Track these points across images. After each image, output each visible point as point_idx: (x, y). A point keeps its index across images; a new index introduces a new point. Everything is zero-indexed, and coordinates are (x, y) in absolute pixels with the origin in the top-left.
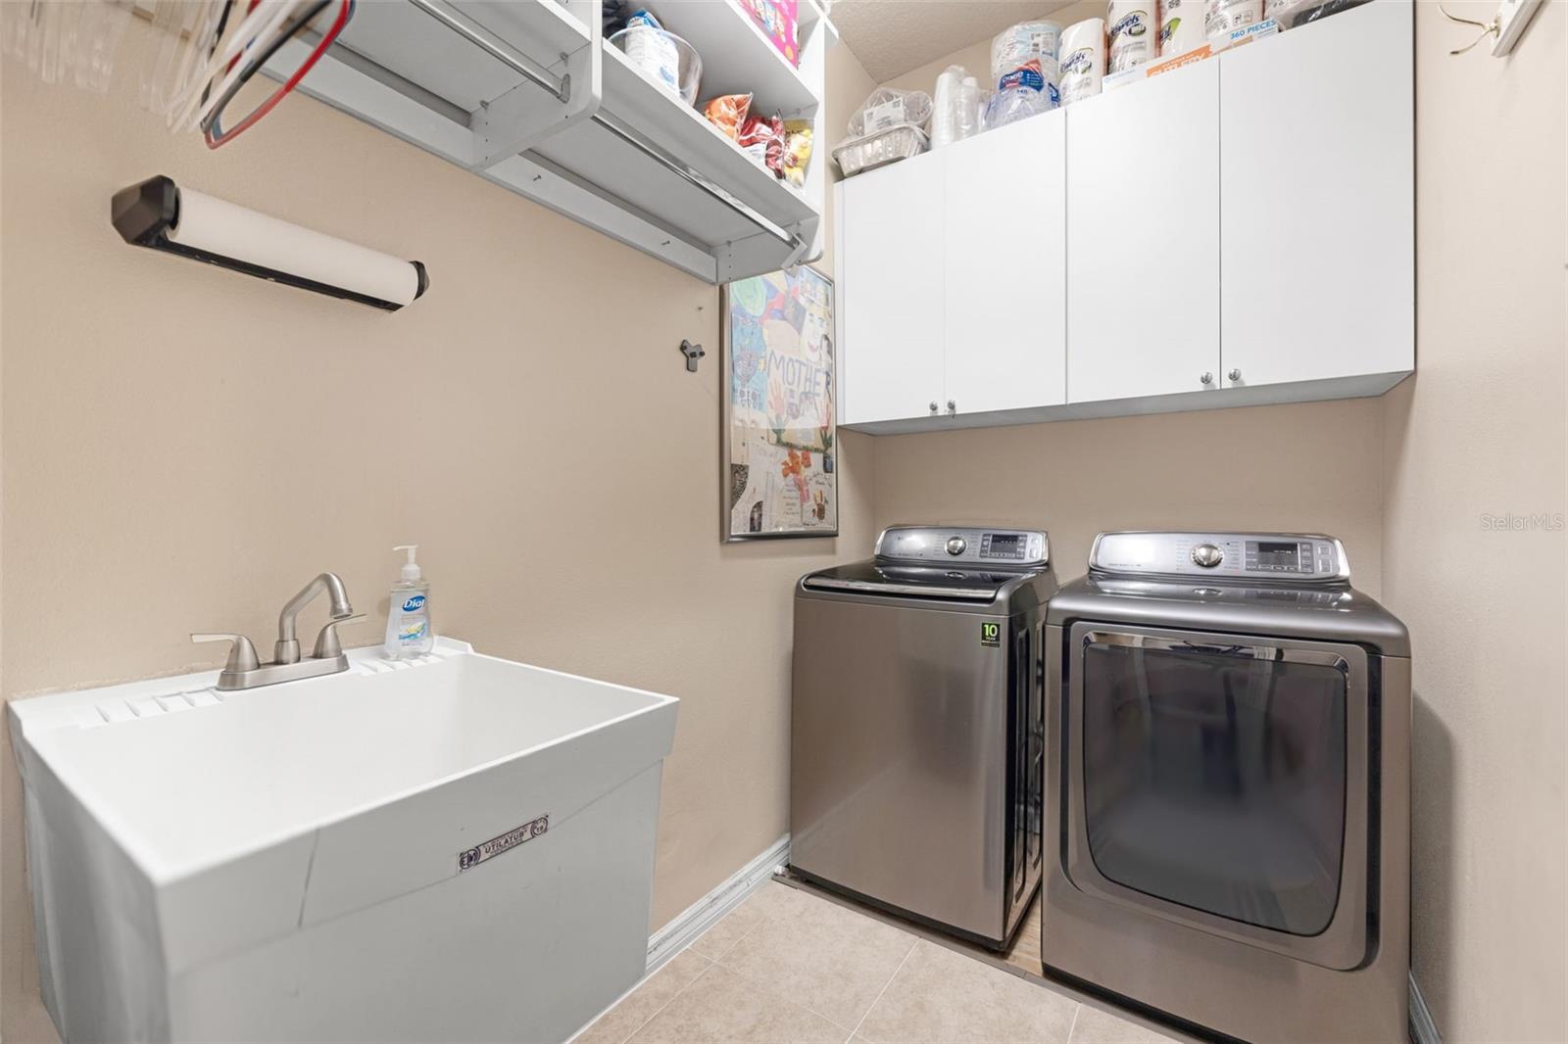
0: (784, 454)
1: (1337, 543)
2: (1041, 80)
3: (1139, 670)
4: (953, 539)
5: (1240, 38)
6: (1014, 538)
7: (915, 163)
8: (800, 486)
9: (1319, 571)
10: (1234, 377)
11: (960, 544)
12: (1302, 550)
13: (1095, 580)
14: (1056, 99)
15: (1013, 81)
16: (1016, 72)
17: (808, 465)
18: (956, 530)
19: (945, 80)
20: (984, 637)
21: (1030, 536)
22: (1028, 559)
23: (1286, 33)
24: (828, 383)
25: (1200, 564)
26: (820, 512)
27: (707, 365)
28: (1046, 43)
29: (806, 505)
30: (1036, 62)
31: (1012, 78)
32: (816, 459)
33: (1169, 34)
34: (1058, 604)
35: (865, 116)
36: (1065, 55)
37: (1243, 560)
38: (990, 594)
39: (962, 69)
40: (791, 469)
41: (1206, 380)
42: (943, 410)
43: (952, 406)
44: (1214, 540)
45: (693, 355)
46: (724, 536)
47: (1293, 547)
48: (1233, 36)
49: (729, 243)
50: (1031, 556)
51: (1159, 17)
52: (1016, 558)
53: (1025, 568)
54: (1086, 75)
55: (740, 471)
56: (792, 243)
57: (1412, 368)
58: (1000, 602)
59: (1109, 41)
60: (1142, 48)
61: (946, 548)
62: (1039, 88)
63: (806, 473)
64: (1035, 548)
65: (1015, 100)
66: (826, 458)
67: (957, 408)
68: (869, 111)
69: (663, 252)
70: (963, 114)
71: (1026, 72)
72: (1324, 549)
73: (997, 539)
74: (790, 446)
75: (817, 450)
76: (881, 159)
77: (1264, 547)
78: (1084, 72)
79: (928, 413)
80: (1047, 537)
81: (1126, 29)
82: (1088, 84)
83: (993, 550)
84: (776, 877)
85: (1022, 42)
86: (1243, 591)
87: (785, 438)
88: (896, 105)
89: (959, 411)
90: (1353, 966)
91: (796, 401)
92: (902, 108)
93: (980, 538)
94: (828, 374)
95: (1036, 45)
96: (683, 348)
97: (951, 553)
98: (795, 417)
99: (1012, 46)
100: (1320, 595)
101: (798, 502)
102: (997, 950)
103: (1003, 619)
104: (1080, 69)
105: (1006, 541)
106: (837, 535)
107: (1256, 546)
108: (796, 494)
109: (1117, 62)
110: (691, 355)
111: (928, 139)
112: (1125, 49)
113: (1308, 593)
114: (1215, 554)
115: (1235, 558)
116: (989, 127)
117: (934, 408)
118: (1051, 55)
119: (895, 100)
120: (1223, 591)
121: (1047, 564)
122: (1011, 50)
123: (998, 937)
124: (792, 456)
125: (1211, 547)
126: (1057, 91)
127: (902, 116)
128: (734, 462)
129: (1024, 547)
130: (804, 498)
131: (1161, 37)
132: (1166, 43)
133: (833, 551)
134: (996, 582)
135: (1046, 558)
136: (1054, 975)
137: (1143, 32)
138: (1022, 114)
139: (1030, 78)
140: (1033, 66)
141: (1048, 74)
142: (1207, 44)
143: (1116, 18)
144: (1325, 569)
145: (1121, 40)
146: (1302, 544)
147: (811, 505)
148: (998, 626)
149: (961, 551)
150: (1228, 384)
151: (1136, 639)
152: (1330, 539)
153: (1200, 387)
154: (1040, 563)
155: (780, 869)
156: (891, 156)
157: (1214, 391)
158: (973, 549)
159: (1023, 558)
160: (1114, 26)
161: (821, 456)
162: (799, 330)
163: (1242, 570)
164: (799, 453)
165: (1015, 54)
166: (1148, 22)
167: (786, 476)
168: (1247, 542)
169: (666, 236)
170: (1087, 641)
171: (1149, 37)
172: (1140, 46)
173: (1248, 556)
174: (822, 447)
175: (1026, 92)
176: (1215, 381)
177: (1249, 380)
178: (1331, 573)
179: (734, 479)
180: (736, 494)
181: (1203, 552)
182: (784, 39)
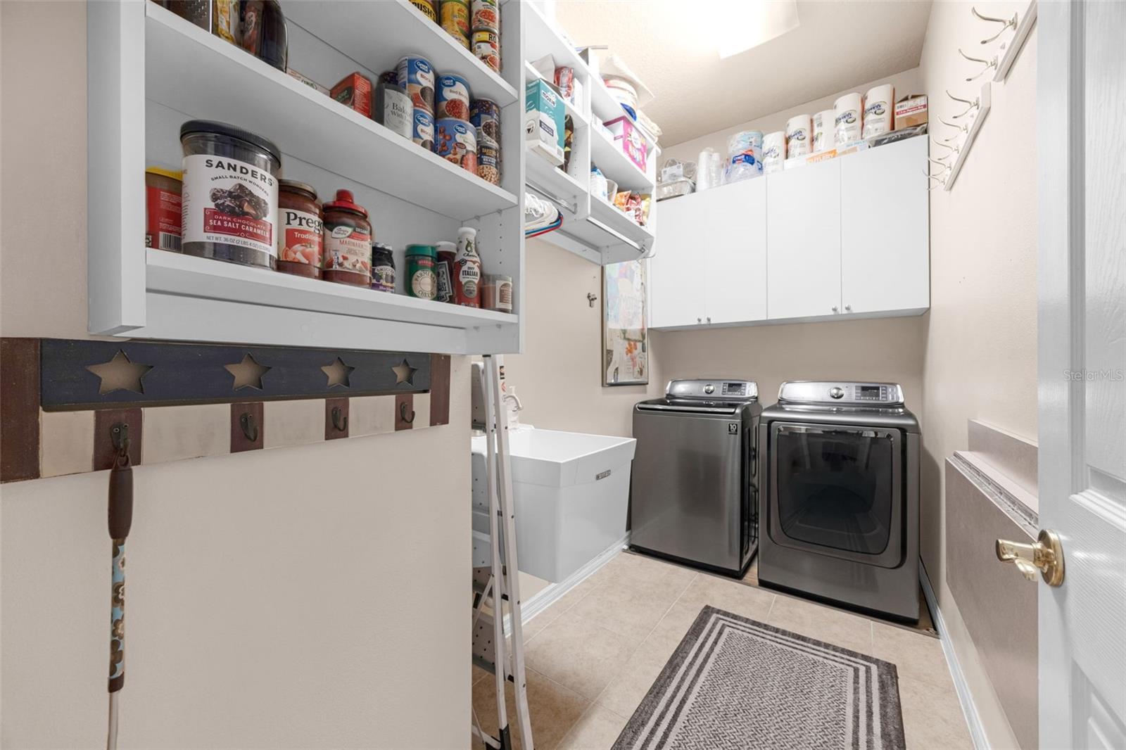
0: (626, 344)
1: (898, 386)
2: (754, 160)
3: (804, 442)
4: (708, 385)
5: (851, 147)
6: (740, 385)
7: (689, 197)
8: (633, 359)
9: (890, 399)
10: (848, 309)
11: (711, 388)
12: (882, 390)
13: (781, 404)
14: (761, 169)
15: (739, 160)
16: (741, 155)
17: (636, 349)
18: (709, 381)
19: (703, 156)
20: (730, 430)
21: (748, 384)
22: (747, 396)
23: (872, 149)
24: (643, 307)
25: (833, 397)
26: (641, 372)
27: (597, 303)
28: (755, 141)
29: (635, 368)
30: (751, 151)
31: (739, 158)
32: (639, 345)
33: (817, 139)
34: (765, 414)
35: (662, 173)
36: (765, 148)
37: (854, 395)
38: (733, 410)
39: (712, 150)
40: (629, 351)
41: (835, 310)
42: (704, 322)
43: (709, 320)
44: (839, 385)
45: (593, 299)
46: (604, 384)
47: (878, 388)
48: (848, 146)
49: (608, 247)
50: (749, 394)
51: (812, 130)
52: (741, 395)
53: (746, 400)
54: (776, 159)
55: (610, 352)
56: (642, 250)
57: (928, 306)
58: (737, 414)
59: (787, 141)
60: (804, 146)
61: (704, 390)
62: (752, 164)
63: (636, 352)
64: (751, 390)
65: (742, 168)
66: (643, 345)
67: (711, 320)
68: (664, 169)
69: (583, 255)
70: (713, 175)
71: (746, 155)
72: (892, 390)
73: (731, 385)
74: (629, 340)
75: (639, 341)
76: (672, 195)
77: (864, 389)
78: (775, 157)
79: (696, 323)
80: (757, 385)
81: (796, 137)
82: (777, 163)
83: (729, 391)
84: (624, 551)
85: (743, 141)
86: (854, 409)
87: (627, 336)
88: (679, 167)
89: (712, 322)
90: (895, 566)
91: (631, 317)
92: (681, 169)
93: (722, 384)
94: (643, 302)
95: (751, 142)
96: (589, 297)
97: (707, 392)
98: (631, 325)
99: (738, 142)
100: (890, 410)
101: (632, 367)
102: (737, 575)
103: (738, 421)
104: (773, 156)
105: (734, 386)
106: (647, 384)
107: (860, 388)
108: (631, 363)
109: (791, 152)
110: (591, 299)
111: (695, 184)
112: (796, 147)
113: (885, 409)
114: (841, 392)
115: (850, 393)
116: (728, 182)
117: (699, 320)
118: (758, 147)
119: (678, 165)
120: (844, 409)
121: (757, 398)
122: (739, 144)
123: (737, 569)
124: (630, 345)
125: (838, 389)
126: (761, 164)
127: (682, 173)
128: (608, 348)
129: (745, 390)
130: (634, 366)
131: (812, 140)
132: (816, 144)
133: (645, 392)
134: (734, 406)
135: (756, 395)
136: (764, 584)
137: (804, 138)
138: (743, 177)
139: (749, 159)
140: (750, 153)
141: (756, 156)
142: (834, 148)
143: (791, 131)
144: (893, 399)
145: (793, 142)
146: (882, 387)
147: (637, 369)
148: (737, 425)
149: (712, 392)
150: (845, 312)
151: (802, 429)
152: (894, 384)
153: (832, 313)
154: (753, 397)
155: (626, 547)
156: (677, 194)
157: (839, 315)
158: (718, 390)
159: (744, 395)
160: (790, 134)
161: (641, 344)
162: (632, 282)
163: (853, 399)
164: (632, 343)
165: (740, 146)
166: (807, 134)
167: (627, 354)
168: (856, 386)
169: (585, 247)
170: (779, 430)
171: (807, 141)
172: (803, 146)
173: (856, 393)
174: (641, 339)
175: (746, 166)
176: (839, 310)
177: (855, 310)
178: (895, 400)
179: (607, 356)
180: (609, 363)
181: (835, 391)
182: (642, 163)
